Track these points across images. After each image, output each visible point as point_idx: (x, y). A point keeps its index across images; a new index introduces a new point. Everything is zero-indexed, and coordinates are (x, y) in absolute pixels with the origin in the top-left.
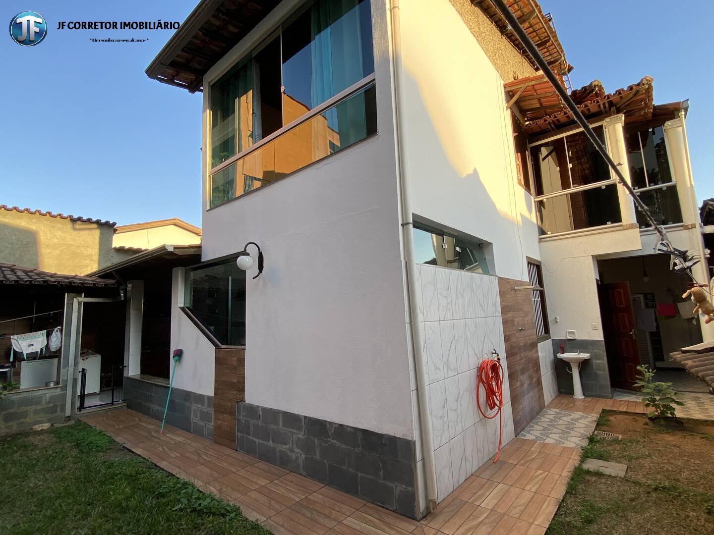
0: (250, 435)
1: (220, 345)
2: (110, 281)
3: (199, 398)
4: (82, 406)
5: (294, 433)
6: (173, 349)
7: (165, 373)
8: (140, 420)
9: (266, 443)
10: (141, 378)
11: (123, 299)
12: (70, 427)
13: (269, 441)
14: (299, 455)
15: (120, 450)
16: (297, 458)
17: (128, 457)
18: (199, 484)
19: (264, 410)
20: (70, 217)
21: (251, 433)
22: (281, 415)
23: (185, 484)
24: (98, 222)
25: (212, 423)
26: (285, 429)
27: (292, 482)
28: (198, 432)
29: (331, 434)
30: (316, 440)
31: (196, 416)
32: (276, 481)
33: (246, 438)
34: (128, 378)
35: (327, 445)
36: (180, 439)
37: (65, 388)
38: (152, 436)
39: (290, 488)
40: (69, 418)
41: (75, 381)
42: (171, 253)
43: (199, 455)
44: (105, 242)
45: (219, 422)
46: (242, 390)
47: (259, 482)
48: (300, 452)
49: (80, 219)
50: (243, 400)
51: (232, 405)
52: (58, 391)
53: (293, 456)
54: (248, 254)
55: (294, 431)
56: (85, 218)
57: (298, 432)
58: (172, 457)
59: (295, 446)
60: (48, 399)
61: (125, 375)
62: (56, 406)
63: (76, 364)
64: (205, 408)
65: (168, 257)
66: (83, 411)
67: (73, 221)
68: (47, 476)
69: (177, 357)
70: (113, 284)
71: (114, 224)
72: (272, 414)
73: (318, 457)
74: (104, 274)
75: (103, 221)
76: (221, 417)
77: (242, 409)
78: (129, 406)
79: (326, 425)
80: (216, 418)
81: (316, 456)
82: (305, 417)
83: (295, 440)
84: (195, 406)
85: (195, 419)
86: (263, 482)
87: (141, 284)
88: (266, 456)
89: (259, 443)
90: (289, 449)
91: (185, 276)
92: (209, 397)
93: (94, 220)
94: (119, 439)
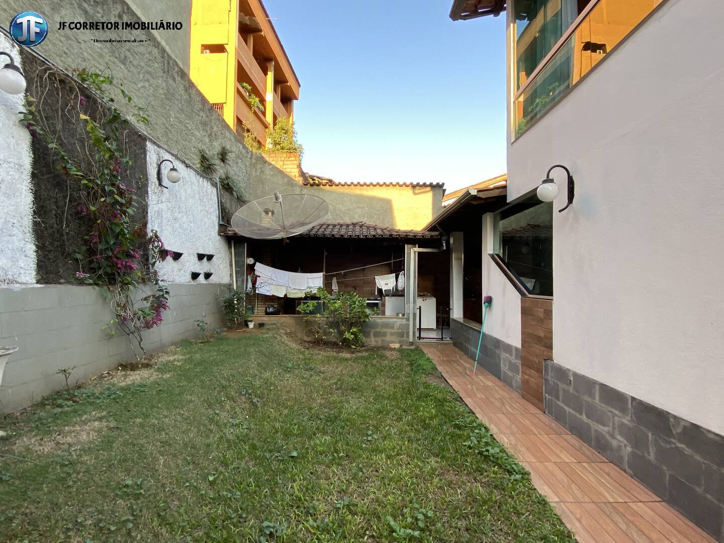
0: (559, 400)
1: (528, 294)
2: (434, 233)
3: (508, 348)
4: (420, 338)
5: (616, 415)
6: (484, 295)
7: (479, 320)
8: (460, 357)
9: (578, 416)
10: (464, 321)
11: (445, 248)
12: (411, 350)
13: (581, 414)
14: (622, 445)
15: (439, 377)
16: (620, 447)
17: (443, 385)
18: (493, 430)
19: (576, 375)
20: (411, 184)
21: (561, 398)
22: (597, 387)
23: (480, 425)
24: (431, 185)
25: (520, 377)
26: (603, 405)
27: (608, 474)
28: (507, 382)
29: (677, 433)
30: (650, 435)
31: (505, 365)
32: (585, 465)
33: (555, 402)
34: (454, 320)
35: (669, 446)
36: (489, 383)
37: (408, 320)
38: (466, 374)
39: (603, 481)
40: (412, 344)
41: (415, 315)
43: (503, 403)
44: (436, 202)
45: (526, 377)
46: (550, 347)
47: (562, 456)
48: (625, 442)
49: (418, 185)
50: (550, 358)
51: (539, 362)
52: (404, 321)
53: (614, 443)
54: (552, 181)
55: (617, 412)
56: (421, 183)
57: (621, 414)
58: (477, 397)
59: (616, 432)
60: (398, 325)
61: (451, 317)
62: (404, 332)
63: (414, 302)
64: (513, 359)
66: (421, 340)
67: (414, 187)
68: (387, 380)
69: (487, 304)
70: (437, 236)
71: (443, 184)
72: (586, 384)
73: (652, 457)
74: (432, 228)
75: (434, 183)
76: (528, 372)
77: (550, 369)
78: (455, 344)
79: (668, 419)
80: (523, 372)
81: (650, 455)
82: (633, 399)
83: (617, 424)
84: (504, 355)
85: (504, 368)
86: (566, 458)
87: (460, 235)
88: (580, 432)
89: (569, 412)
90: (608, 433)
91: (494, 222)
92: (516, 349)
93: (428, 183)
94: (440, 369)
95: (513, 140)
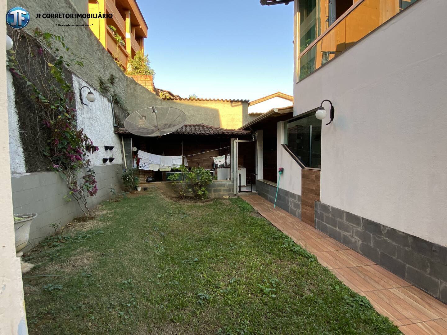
0: (323, 221)
1: (305, 167)
2: (249, 131)
3: (293, 196)
4: (240, 191)
5: (355, 227)
6: (278, 167)
7: (275, 180)
8: (264, 201)
9: (334, 228)
10: (264, 181)
11: (254, 140)
12: (236, 199)
13: (336, 227)
14: (357, 240)
15: (256, 213)
16: (356, 242)
17: (260, 217)
18: (294, 239)
19: (333, 209)
20: (230, 100)
21: (324, 220)
22: (345, 214)
23: (286, 237)
24: (242, 101)
25: (301, 210)
26: (348, 223)
27: (351, 255)
28: (293, 213)
29: (384, 233)
30: (371, 235)
31: (291, 205)
32: (340, 251)
33: (321, 222)
34: (258, 181)
35: (380, 239)
36: (283, 214)
37: (233, 181)
38: (270, 210)
39: (349, 258)
40: (235, 195)
41: (237, 178)
42: (276, 113)
43: (293, 224)
44: (245, 111)
45: (304, 210)
46: (319, 195)
47: (329, 248)
48: (359, 239)
49: (234, 101)
50: (319, 200)
51: (312, 202)
52: (231, 183)
53: (353, 240)
54: (323, 109)
55: (355, 225)
56: (236, 100)
57: (357, 226)
58: (280, 222)
59: (354, 235)
60: (227, 185)
61: (256, 179)
62: (230, 189)
63: (236, 171)
64: (296, 201)
65: (275, 116)
66: (240, 193)
67: (232, 102)
68: (229, 217)
69: (281, 172)
70: (250, 133)
71: (249, 100)
72: (339, 213)
73: (372, 245)
74: (246, 128)
75: (243, 100)
76: (306, 208)
77: (318, 205)
78: (259, 194)
79: (380, 227)
80: (302, 208)
81: (371, 244)
82: (363, 219)
83: (354, 231)
84: (291, 199)
85: (291, 206)
86: (331, 249)
87: (262, 132)
88: (335, 236)
89: (329, 227)
90: (350, 235)
91: (284, 125)
92: (299, 196)
93: (240, 100)
94: (255, 208)
95: (297, 81)
